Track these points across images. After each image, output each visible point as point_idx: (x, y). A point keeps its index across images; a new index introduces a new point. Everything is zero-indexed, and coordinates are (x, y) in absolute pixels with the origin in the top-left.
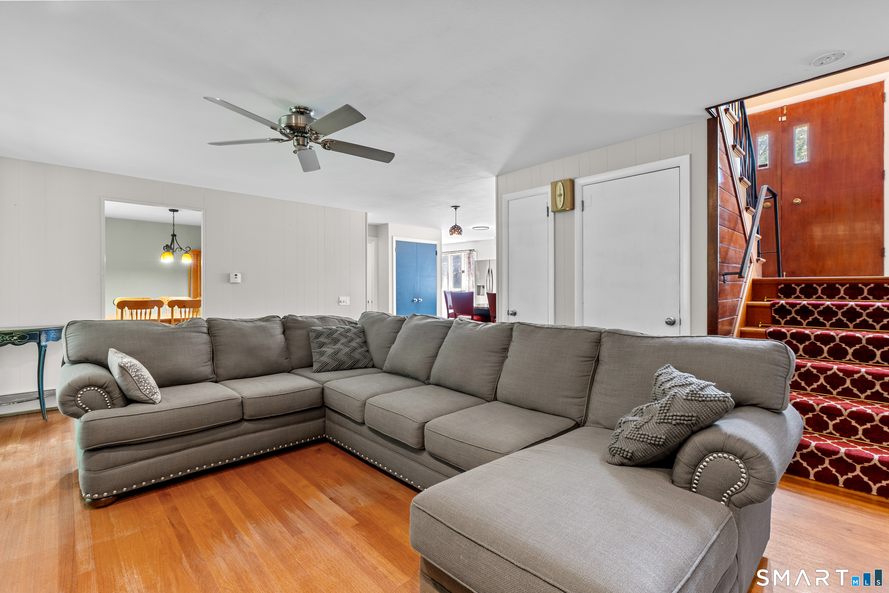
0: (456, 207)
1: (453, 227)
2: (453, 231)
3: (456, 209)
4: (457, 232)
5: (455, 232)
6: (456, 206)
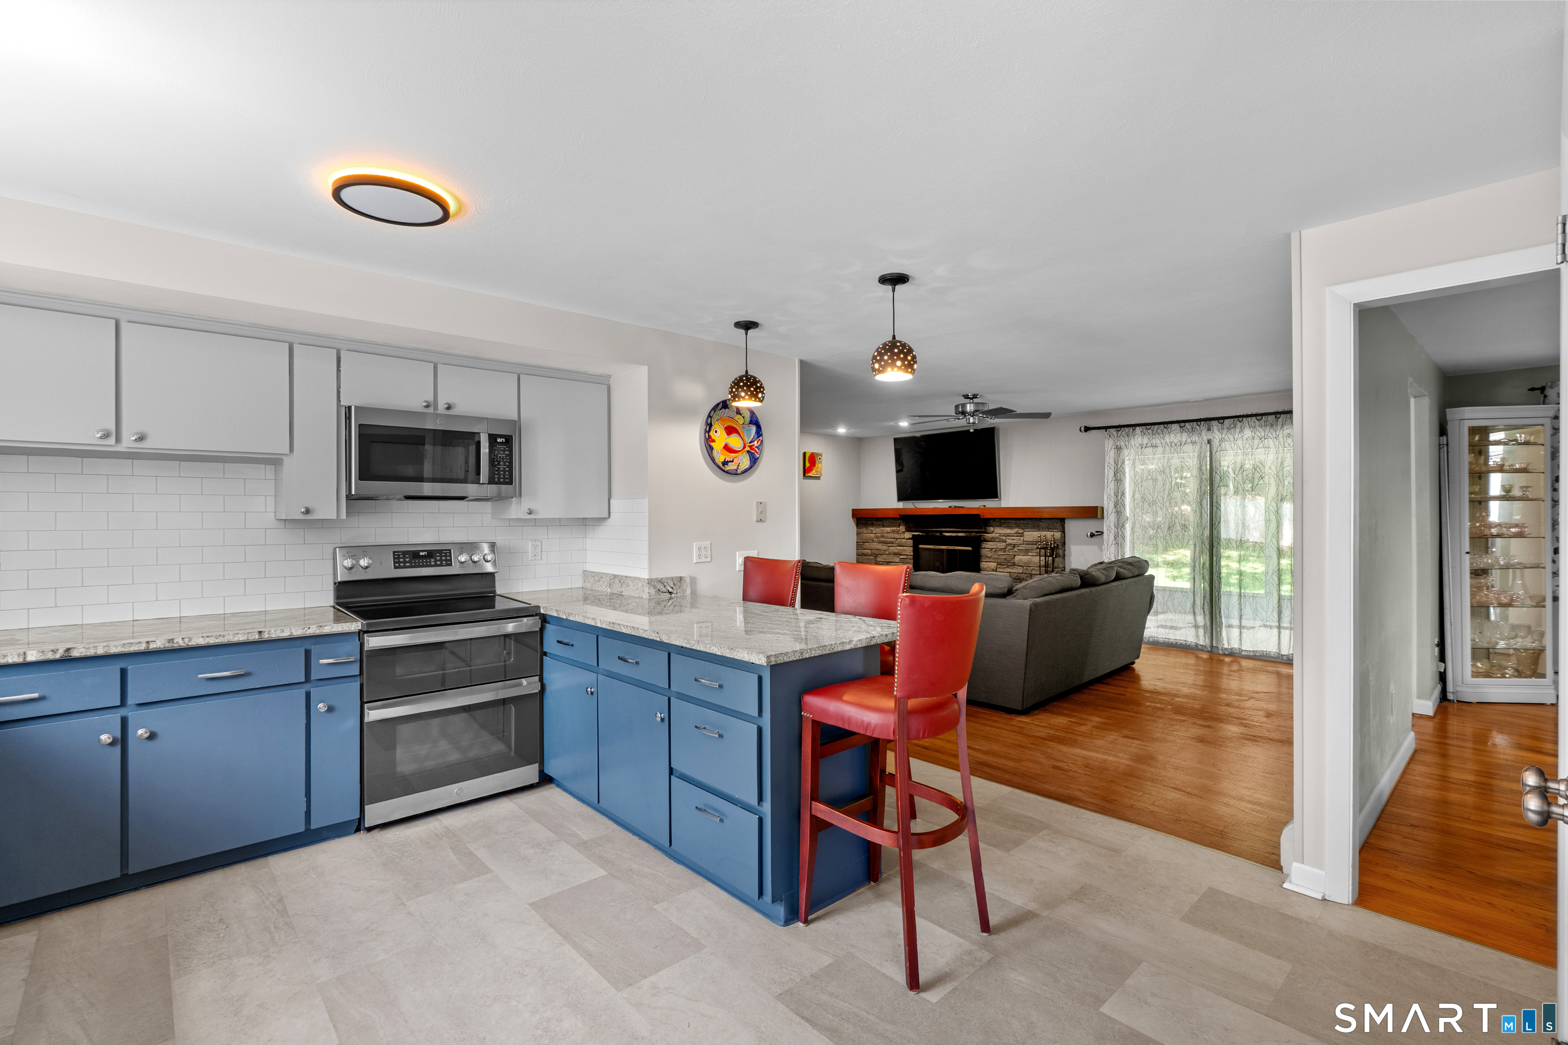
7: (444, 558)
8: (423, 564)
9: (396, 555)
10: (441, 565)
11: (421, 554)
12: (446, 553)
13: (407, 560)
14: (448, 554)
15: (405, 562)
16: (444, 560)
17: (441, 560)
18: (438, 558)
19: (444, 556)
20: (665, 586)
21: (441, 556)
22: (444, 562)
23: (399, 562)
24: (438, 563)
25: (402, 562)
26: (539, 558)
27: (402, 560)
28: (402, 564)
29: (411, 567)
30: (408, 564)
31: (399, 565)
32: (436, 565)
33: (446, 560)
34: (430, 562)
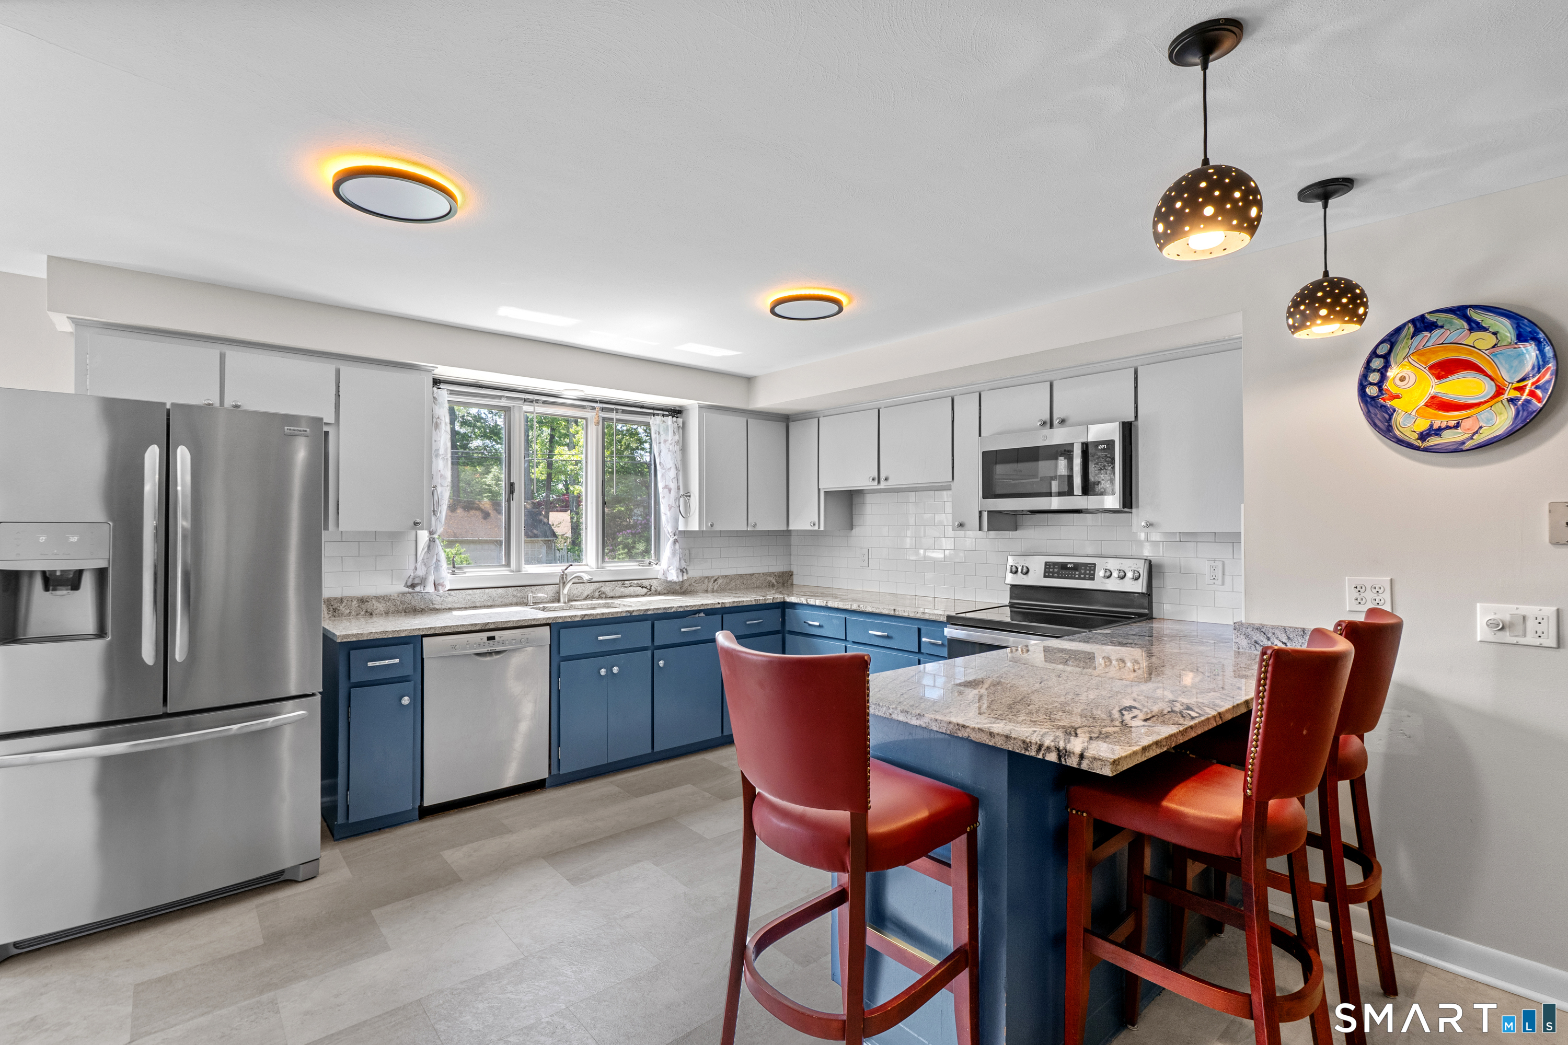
7: (1088, 572)
8: (1068, 576)
9: (1048, 565)
10: (1084, 579)
11: (1068, 566)
12: (1090, 567)
13: (1056, 570)
14: (1092, 568)
15: (1053, 573)
16: (1087, 574)
17: (1085, 574)
18: (1083, 571)
19: (1088, 570)
20: (1268, 639)
21: (1086, 570)
22: (1087, 576)
23: (1049, 572)
24: (1082, 576)
25: (1051, 572)
26: (1220, 582)
27: (1051, 570)
28: (1051, 574)
29: (1058, 577)
30: (1056, 575)
31: (1049, 574)
32: (1080, 578)
33: (1090, 574)
34: (1075, 574)
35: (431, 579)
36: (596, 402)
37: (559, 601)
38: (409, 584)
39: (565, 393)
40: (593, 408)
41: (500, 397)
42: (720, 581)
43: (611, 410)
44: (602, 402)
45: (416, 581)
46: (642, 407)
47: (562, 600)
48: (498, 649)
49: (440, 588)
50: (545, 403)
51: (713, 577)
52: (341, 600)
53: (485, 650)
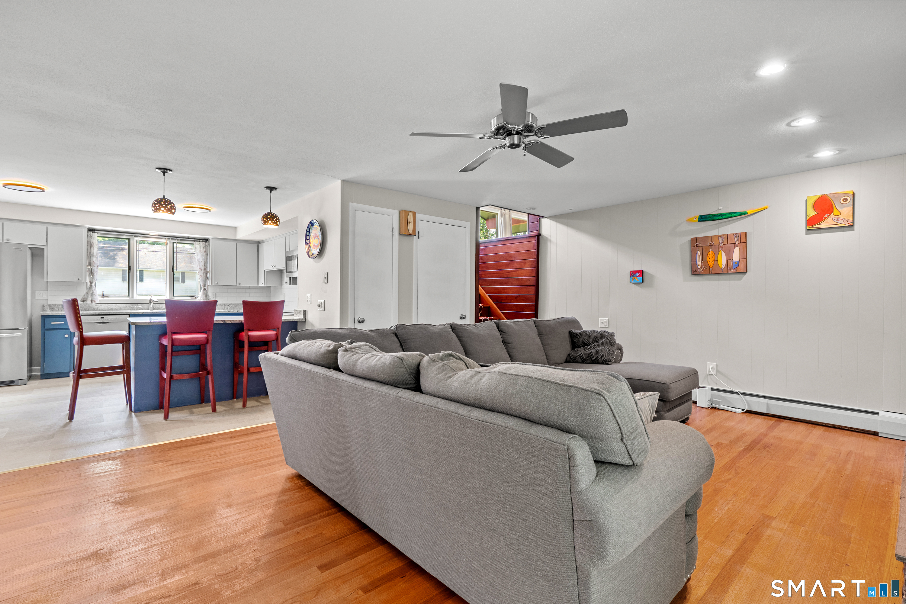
0: (164, 171)
1: (158, 199)
2: (157, 206)
3: (164, 173)
4: (165, 208)
5: (160, 208)
6: (164, 169)
35: (90, 299)
36: (166, 236)
37: (149, 309)
38: (82, 300)
39: (150, 233)
40: (166, 239)
41: (123, 235)
42: (231, 306)
43: (175, 239)
44: (168, 237)
45: (85, 300)
46: (189, 238)
47: (150, 309)
48: (105, 321)
49: (93, 302)
50: (143, 237)
51: (227, 304)
52: (55, 305)
53: (100, 322)
